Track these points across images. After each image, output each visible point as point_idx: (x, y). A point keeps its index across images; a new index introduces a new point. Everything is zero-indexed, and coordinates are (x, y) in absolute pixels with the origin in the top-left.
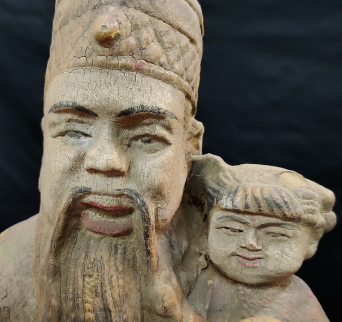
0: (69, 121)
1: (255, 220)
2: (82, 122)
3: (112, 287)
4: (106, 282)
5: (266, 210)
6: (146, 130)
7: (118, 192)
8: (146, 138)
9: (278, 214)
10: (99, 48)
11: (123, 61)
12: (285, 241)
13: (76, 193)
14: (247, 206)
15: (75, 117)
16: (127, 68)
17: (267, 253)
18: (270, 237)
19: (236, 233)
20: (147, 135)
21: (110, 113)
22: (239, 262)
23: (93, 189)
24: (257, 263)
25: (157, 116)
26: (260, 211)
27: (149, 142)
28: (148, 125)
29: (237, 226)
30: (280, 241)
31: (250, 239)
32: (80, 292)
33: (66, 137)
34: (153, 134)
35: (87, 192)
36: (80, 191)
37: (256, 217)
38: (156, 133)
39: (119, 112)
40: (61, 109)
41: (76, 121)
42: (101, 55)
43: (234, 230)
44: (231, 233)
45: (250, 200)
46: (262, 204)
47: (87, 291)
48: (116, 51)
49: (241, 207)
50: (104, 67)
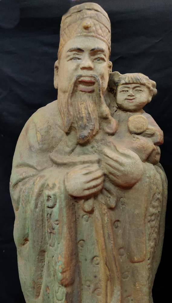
0: (74, 54)
1: (132, 86)
2: (78, 54)
3: (90, 107)
4: (88, 105)
5: (135, 82)
6: (99, 56)
7: (91, 75)
8: (98, 59)
9: (138, 82)
10: (84, 30)
11: (92, 34)
12: (141, 92)
13: (77, 77)
14: (129, 81)
15: (76, 53)
16: (93, 36)
17: (136, 97)
18: (137, 92)
19: (126, 92)
20: (99, 58)
21: (88, 50)
22: (128, 101)
23: (83, 75)
24: (133, 100)
25: (102, 51)
26: (133, 82)
27: (99, 60)
28: (99, 54)
29: (126, 89)
30: (140, 93)
31: (131, 92)
32: (80, 109)
33: (73, 60)
34: (101, 57)
35: (81, 76)
36: (79, 76)
37: (132, 85)
38: (102, 57)
39: (91, 49)
40: (72, 50)
41: (77, 54)
42: (85, 33)
43: (125, 91)
44: (125, 92)
45: (130, 79)
46: (134, 80)
47: (82, 108)
48: (89, 31)
49: (127, 82)
50: (86, 36)
